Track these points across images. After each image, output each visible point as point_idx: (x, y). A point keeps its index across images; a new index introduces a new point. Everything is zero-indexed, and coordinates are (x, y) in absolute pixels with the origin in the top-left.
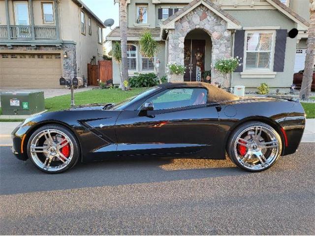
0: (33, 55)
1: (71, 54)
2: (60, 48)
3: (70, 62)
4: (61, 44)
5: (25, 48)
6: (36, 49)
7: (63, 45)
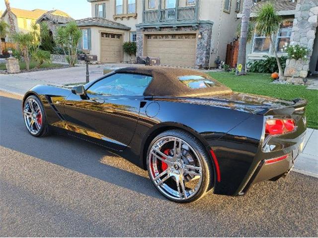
0: (174, 36)
1: (205, 35)
2: (196, 28)
3: (204, 42)
4: (197, 24)
5: (168, 29)
6: (177, 30)
7: (199, 25)
